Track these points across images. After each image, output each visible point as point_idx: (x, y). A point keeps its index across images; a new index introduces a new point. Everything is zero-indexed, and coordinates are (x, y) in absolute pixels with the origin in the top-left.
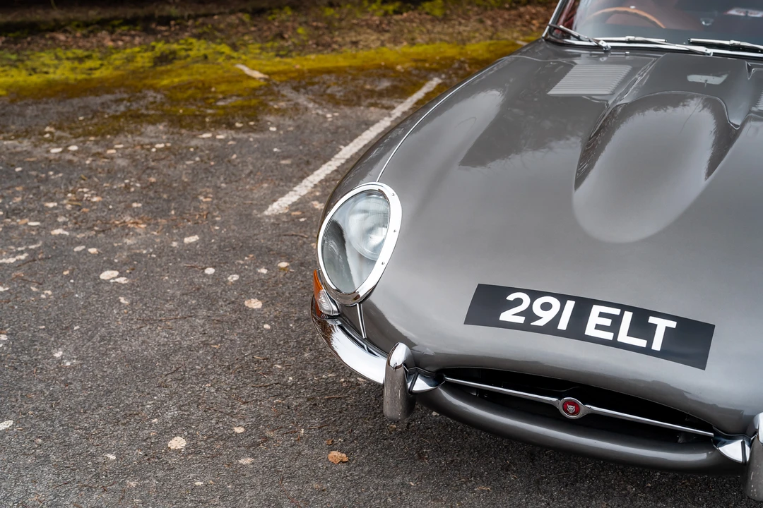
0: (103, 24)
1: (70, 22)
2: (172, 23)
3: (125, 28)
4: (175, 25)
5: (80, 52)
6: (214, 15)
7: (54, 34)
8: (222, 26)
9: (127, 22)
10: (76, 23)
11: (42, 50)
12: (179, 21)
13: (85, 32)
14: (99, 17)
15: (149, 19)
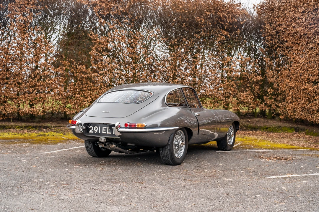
0: (26, 127)
1: (16, 126)
2: (48, 128)
3: (33, 129)
4: (48, 129)
5: (16, 133)
6: (61, 127)
7: (10, 129)
8: (63, 130)
9: (34, 127)
10: (18, 127)
11: (5, 132)
12: (50, 128)
13: (20, 129)
14: (25, 125)
15: (40, 127)
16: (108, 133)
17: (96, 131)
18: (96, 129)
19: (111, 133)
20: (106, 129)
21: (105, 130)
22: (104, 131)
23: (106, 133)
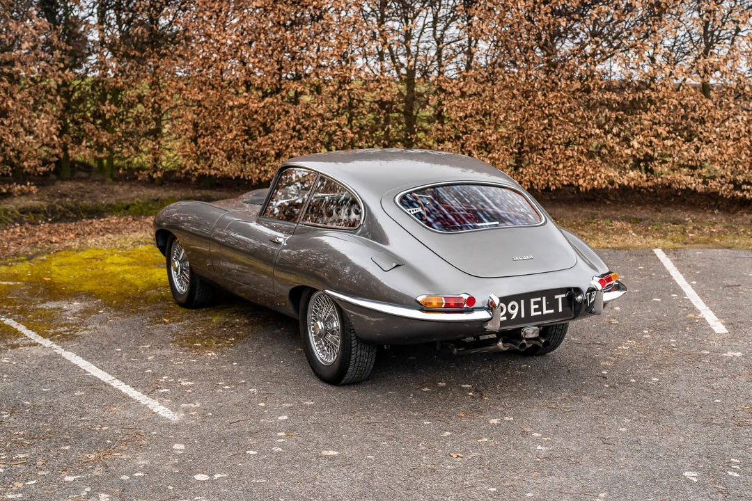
16: (545, 312)
17: (515, 312)
18: (513, 307)
19: (552, 311)
20: (540, 303)
21: (537, 306)
22: (536, 310)
23: (540, 313)
